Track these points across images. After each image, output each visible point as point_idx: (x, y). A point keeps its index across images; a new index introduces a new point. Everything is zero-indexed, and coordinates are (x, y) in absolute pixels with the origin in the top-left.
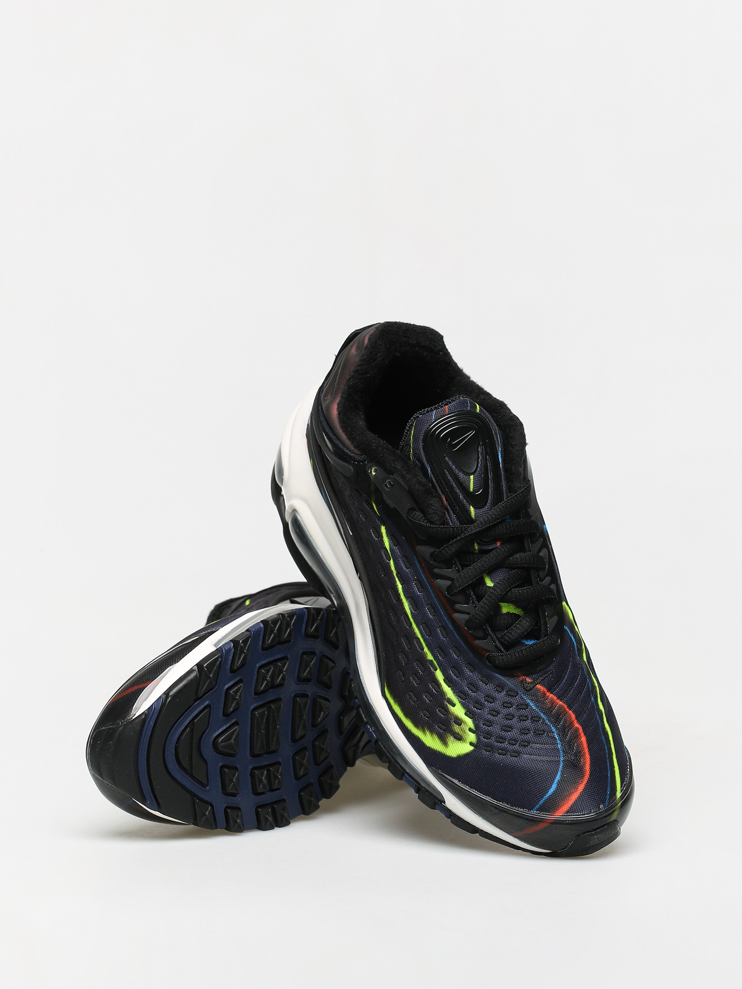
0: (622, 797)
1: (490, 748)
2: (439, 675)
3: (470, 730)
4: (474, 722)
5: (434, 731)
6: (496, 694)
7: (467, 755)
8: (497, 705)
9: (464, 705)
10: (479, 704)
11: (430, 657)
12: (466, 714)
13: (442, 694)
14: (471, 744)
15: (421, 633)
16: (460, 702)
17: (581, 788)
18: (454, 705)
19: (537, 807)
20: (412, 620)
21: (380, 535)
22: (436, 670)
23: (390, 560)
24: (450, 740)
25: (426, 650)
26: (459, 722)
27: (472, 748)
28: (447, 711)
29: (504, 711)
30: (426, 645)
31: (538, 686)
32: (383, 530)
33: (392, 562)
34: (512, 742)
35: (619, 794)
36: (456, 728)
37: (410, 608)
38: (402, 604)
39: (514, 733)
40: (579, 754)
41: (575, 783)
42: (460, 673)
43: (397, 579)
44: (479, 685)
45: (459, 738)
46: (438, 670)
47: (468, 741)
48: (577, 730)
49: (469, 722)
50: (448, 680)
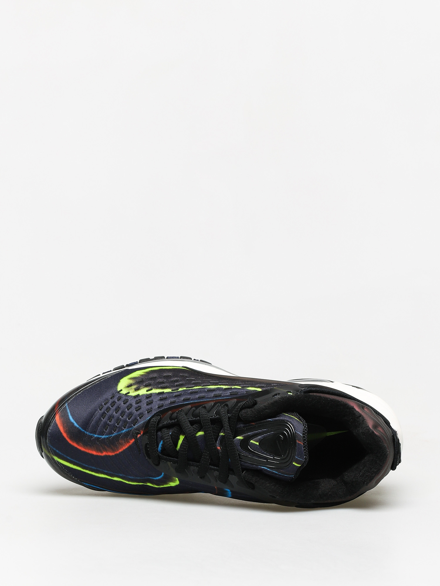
0: (54, 459)
2: (168, 391)
3: (129, 393)
7: (117, 386)
9: (144, 395)
11: (180, 389)
12: (138, 394)
13: (157, 388)
16: (148, 394)
18: (147, 391)
24: (131, 382)
25: (185, 389)
26: (137, 389)
27: (119, 389)
30: (188, 389)
31: (133, 440)
33: (239, 387)
35: (56, 458)
45: (129, 386)
46: (171, 391)
47: (124, 390)
48: (102, 453)
49: (133, 394)
50: (162, 393)
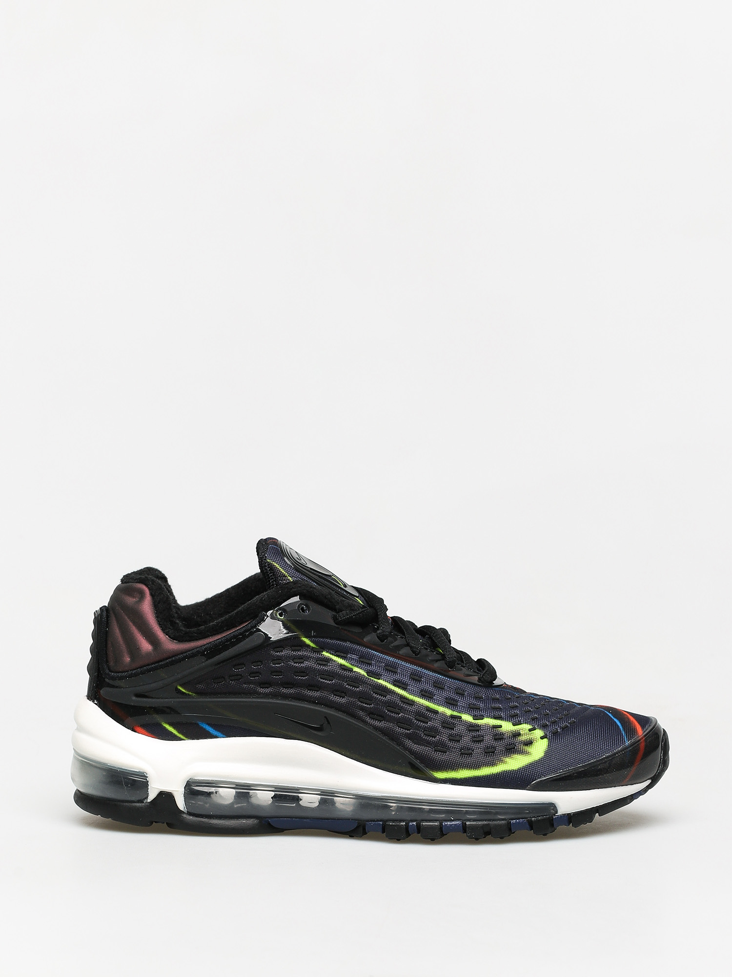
2: (467, 719)
3: (531, 730)
4: (527, 724)
9: (507, 720)
12: (515, 724)
13: (483, 727)
14: (542, 738)
16: (502, 721)
18: (500, 726)
19: (625, 739)
21: (327, 660)
22: (461, 717)
23: (352, 670)
24: (527, 749)
26: (517, 734)
27: (546, 741)
28: (501, 734)
32: (326, 654)
36: (523, 738)
45: (529, 743)
46: (463, 715)
47: (538, 738)
49: (525, 727)
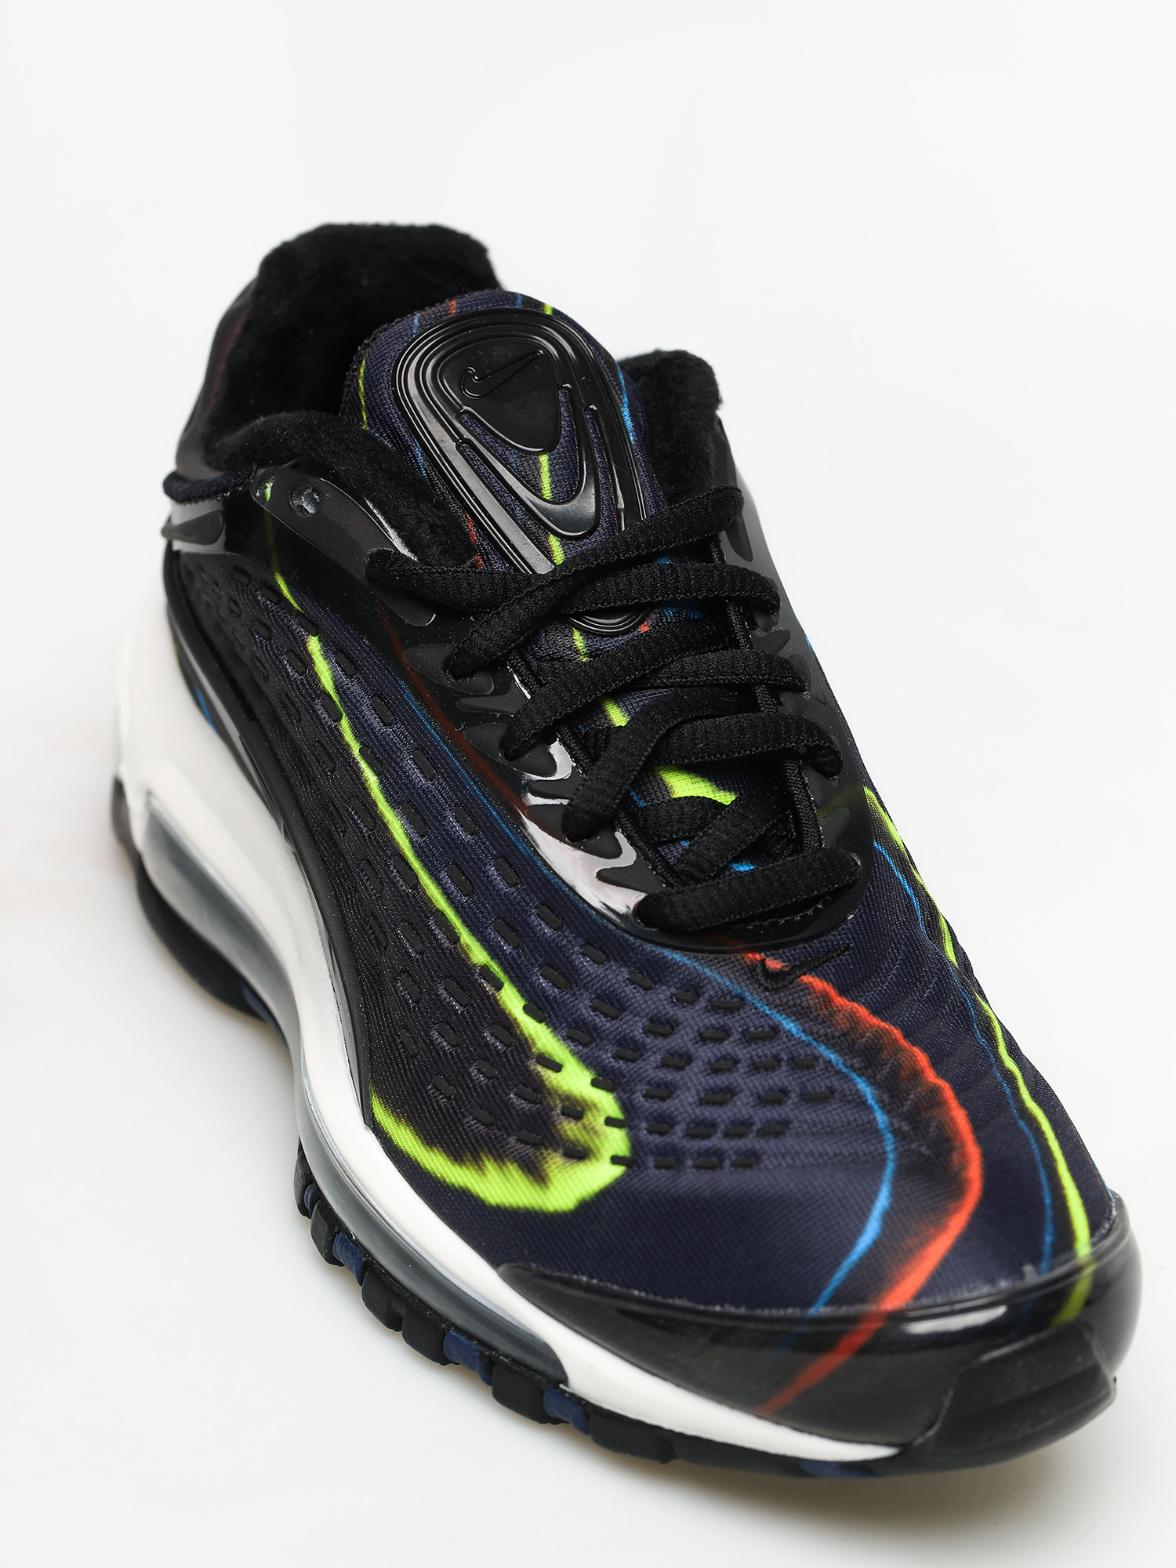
1: (670, 1159)
2: (511, 1000)
3: (610, 1122)
4: (619, 1099)
5: (507, 1156)
6: (679, 1013)
7: (605, 1195)
8: (683, 1039)
9: (587, 1061)
10: (631, 1049)
11: (479, 955)
12: (595, 1083)
13: (522, 1045)
14: (616, 1160)
15: (446, 893)
16: (574, 1053)
17: (958, 1222)
18: (557, 1067)
19: (827, 1292)
20: (416, 864)
21: (307, 662)
22: (499, 986)
23: (339, 719)
24: (554, 1166)
25: (466, 937)
26: (576, 1110)
28: (539, 1088)
29: (706, 1053)
30: (465, 922)
31: (806, 978)
32: (314, 645)
33: (345, 725)
34: (739, 1128)
35: (1084, 1249)
36: (570, 1129)
37: (407, 834)
38: (384, 827)
39: (741, 1107)
40: (945, 1143)
41: (937, 1214)
42: (568, 976)
43: (363, 765)
44: (626, 995)
45: (579, 1154)
46: (507, 985)
47: (607, 1154)
48: (935, 1090)
49: (607, 1103)
50: (537, 1008)
